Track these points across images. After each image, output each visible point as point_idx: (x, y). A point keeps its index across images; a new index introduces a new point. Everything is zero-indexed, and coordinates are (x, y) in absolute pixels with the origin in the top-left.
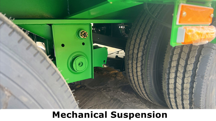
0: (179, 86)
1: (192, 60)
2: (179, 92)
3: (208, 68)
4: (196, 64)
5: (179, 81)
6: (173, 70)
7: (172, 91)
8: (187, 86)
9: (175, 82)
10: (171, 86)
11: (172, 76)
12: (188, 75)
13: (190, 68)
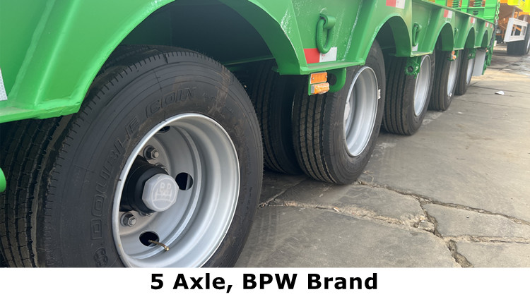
0: (310, 137)
1: (319, 109)
2: (310, 143)
3: (332, 115)
4: (322, 112)
5: (309, 132)
6: (303, 122)
7: (303, 144)
8: (317, 134)
9: (306, 134)
10: (302, 139)
11: (303, 127)
12: (317, 124)
13: (318, 116)
